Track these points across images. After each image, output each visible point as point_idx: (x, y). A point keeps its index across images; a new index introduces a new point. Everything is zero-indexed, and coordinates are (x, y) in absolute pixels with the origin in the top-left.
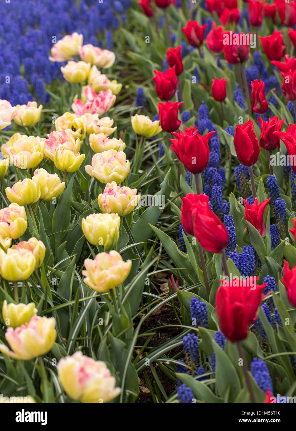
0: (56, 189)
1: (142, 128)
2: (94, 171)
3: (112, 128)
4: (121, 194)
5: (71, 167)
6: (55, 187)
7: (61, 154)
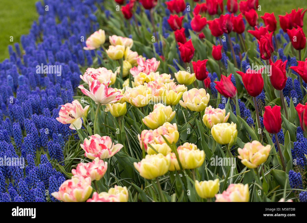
0: (171, 116)
1: (185, 79)
2: (187, 103)
3: (171, 80)
4: (219, 113)
5: (175, 101)
6: (170, 114)
7: (168, 93)
